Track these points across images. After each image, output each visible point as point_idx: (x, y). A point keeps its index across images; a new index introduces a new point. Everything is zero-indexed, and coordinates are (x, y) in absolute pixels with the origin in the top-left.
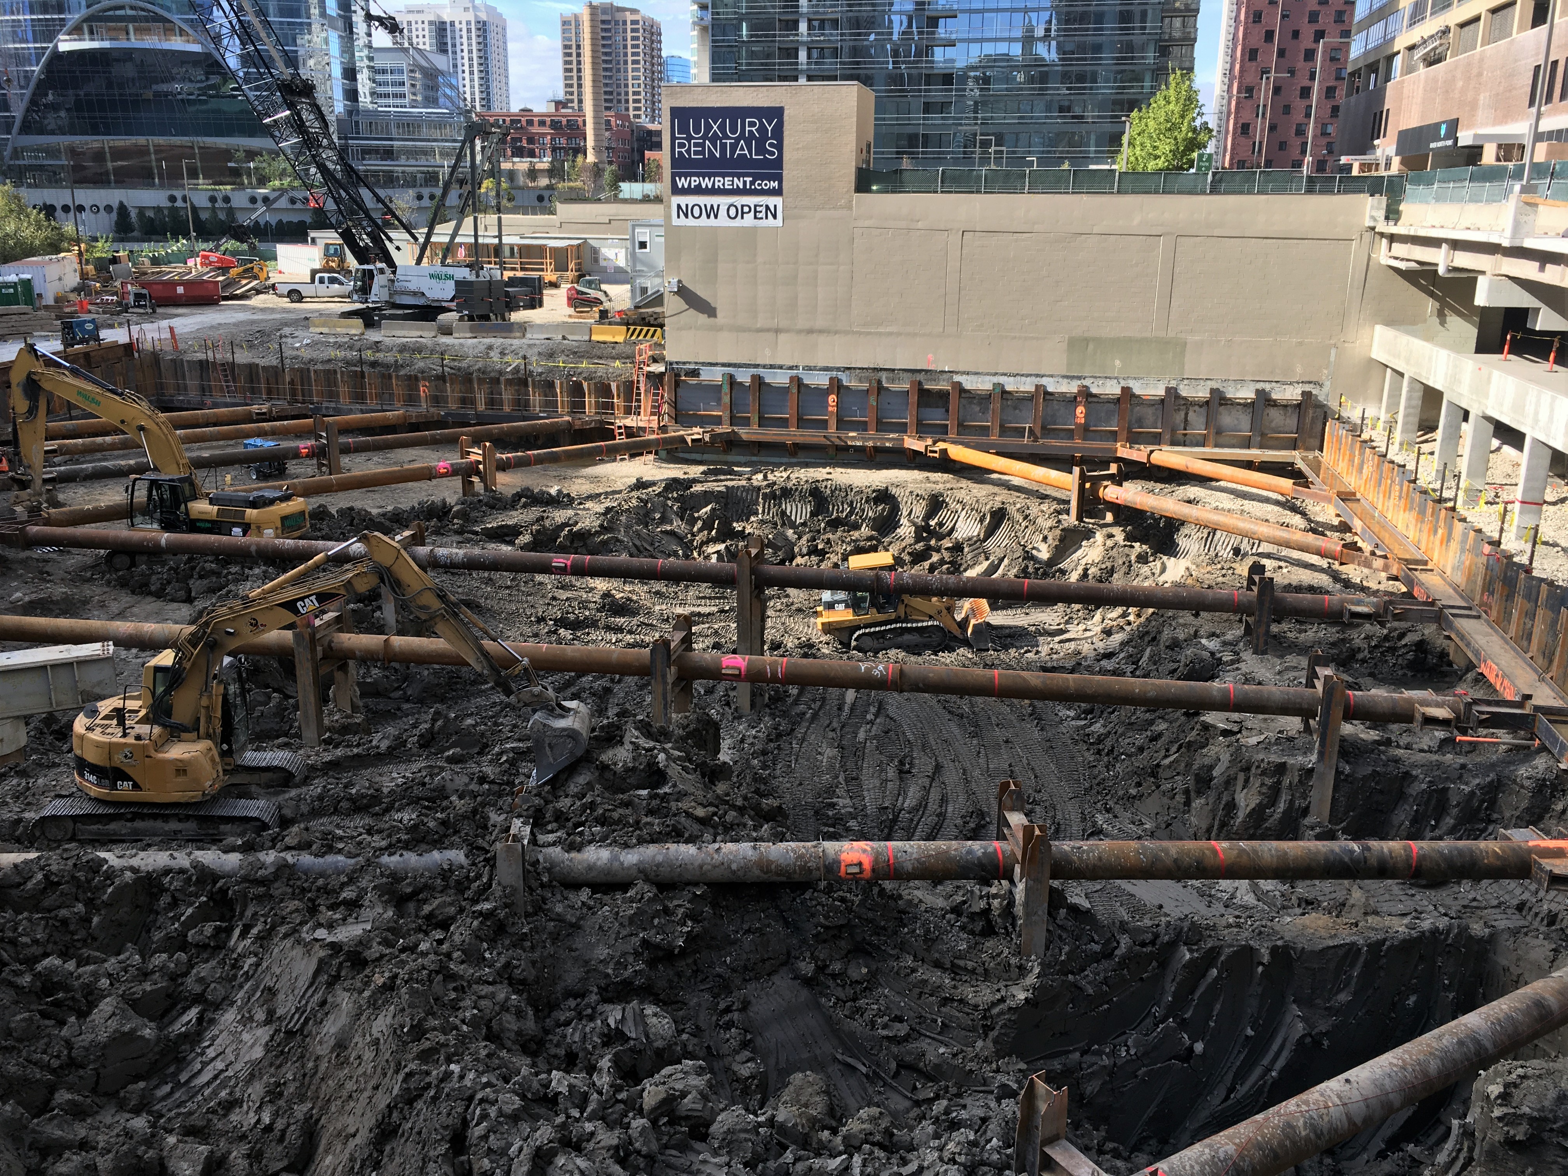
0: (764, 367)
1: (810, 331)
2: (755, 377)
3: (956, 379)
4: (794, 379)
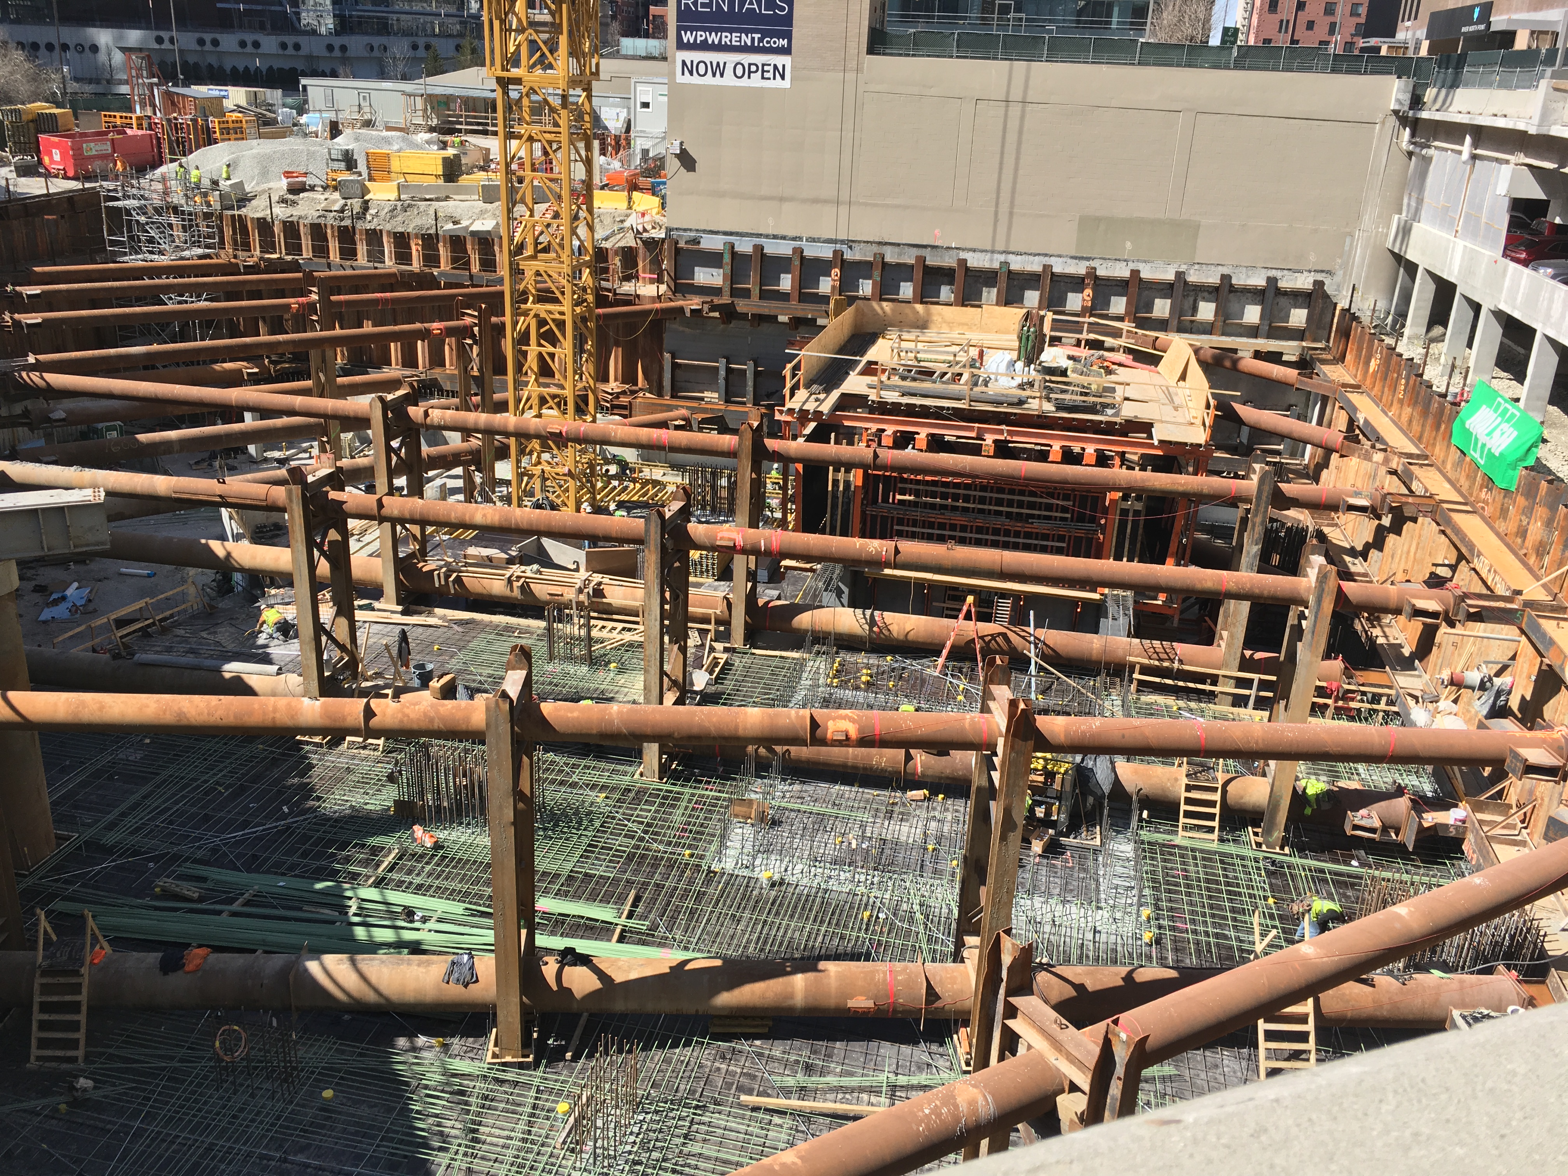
0: (767, 236)
1: (816, 201)
2: (758, 247)
3: (963, 256)
4: (797, 250)
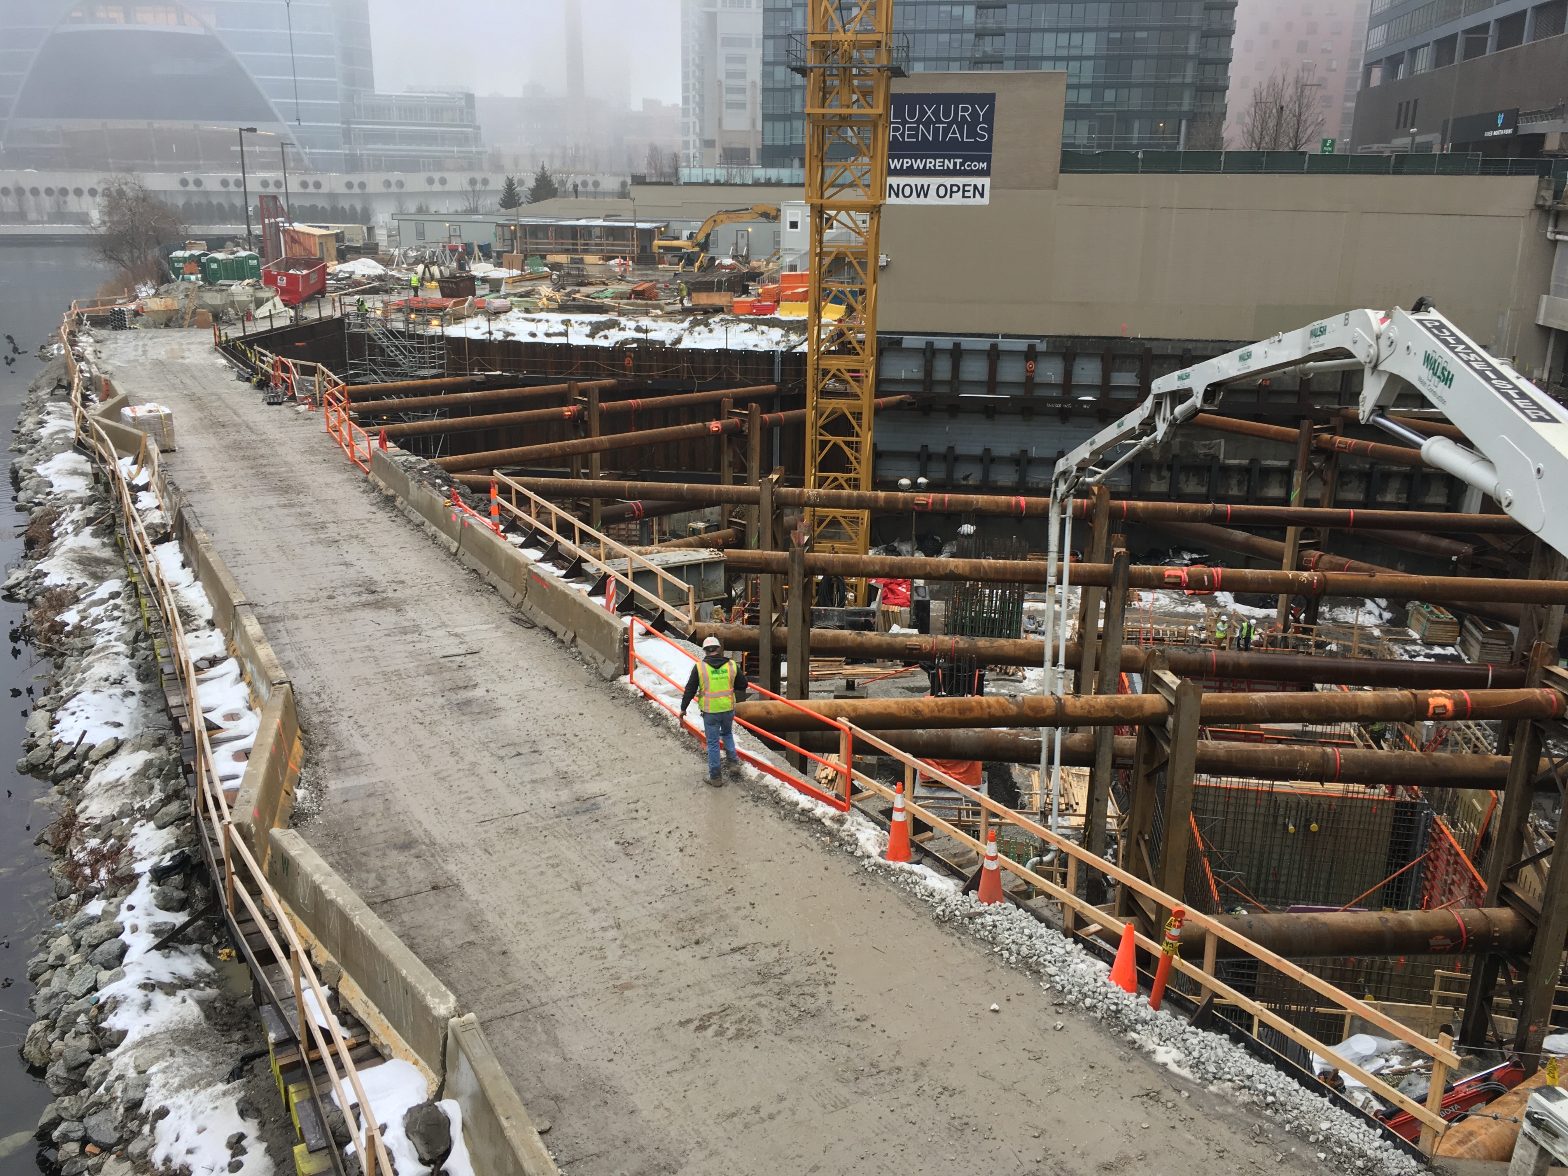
0: (965, 335)
2: (957, 345)
3: (1148, 345)
4: (994, 346)
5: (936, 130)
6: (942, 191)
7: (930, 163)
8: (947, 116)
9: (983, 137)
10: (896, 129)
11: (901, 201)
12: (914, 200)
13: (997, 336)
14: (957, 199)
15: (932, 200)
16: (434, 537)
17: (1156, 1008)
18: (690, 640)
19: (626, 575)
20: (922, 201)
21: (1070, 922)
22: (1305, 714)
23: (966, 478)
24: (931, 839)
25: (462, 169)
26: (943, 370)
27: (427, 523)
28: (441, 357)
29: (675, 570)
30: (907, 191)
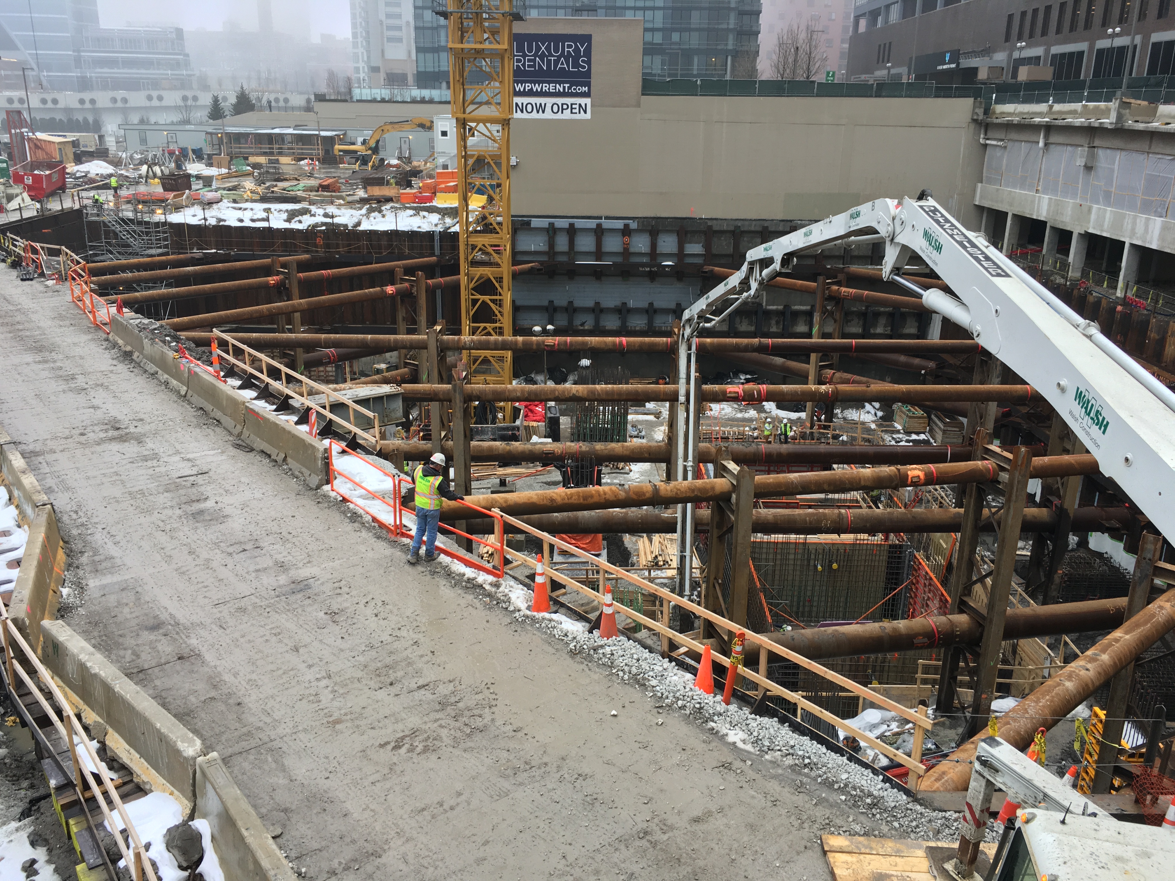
0: (577, 217)
1: (610, 192)
2: (572, 225)
3: (710, 223)
4: (599, 226)
5: (549, 61)
6: (555, 109)
7: (546, 87)
8: (556, 51)
9: (584, 67)
10: (519, 61)
11: (525, 116)
12: (534, 115)
13: (601, 218)
14: (567, 115)
15: (548, 115)
16: (167, 383)
17: (727, 704)
18: (377, 455)
19: (324, 407)
20: (541, 116)
21: (666, 647)
22: (826, 487)
23: (582, 324)
24: (565, 594)
25: (174, 88)
26: (562, 243)
27: (160, 372)
28: (165, 239)
29: (363, 402)
30: (529, 108)
